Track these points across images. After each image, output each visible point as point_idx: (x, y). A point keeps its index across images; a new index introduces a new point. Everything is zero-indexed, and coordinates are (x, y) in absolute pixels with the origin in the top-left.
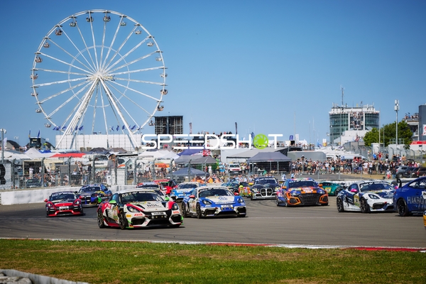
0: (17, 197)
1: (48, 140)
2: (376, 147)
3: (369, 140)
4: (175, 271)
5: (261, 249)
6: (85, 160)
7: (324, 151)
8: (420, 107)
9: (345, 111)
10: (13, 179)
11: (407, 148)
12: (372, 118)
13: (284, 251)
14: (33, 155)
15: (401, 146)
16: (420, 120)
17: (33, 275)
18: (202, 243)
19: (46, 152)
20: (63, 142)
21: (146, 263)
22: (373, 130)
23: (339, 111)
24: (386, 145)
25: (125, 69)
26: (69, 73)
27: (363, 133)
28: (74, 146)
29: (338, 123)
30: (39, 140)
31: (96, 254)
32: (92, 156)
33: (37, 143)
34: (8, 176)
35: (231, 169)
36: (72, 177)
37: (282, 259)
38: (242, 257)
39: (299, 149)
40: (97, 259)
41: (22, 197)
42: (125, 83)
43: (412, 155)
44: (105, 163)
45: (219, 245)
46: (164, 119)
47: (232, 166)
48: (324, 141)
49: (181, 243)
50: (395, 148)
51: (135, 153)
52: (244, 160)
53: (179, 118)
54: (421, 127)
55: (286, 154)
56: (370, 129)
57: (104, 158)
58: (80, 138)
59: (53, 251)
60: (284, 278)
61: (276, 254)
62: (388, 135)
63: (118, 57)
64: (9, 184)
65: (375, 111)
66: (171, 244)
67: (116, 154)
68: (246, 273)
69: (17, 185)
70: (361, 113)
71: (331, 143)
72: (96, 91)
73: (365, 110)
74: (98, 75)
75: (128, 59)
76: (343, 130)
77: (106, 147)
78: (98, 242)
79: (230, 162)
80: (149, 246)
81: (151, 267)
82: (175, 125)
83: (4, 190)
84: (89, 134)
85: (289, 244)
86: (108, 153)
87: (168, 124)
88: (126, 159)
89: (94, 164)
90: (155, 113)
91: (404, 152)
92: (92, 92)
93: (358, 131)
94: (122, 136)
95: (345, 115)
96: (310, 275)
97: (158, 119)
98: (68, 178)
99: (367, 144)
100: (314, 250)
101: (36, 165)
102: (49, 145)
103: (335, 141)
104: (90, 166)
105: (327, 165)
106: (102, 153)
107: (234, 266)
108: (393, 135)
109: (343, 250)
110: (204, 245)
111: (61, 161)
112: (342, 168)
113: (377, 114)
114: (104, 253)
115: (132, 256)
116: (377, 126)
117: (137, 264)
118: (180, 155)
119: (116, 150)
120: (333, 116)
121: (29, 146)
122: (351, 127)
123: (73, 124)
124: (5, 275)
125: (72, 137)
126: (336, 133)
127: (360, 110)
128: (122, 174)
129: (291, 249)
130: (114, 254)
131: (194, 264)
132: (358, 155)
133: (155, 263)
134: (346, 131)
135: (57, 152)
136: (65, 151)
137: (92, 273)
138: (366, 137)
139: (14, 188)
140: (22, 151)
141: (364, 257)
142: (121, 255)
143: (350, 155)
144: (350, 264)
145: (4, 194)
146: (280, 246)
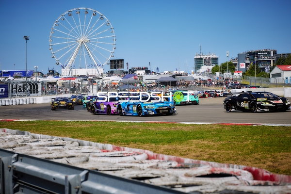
0: (44, 99)
1: (57, 71)
2: (218, 74)
3: (214, 71)
4: (134, 136)
5: (173, 124)
6: (76, 81)
7: (193, 76)
8: (238, 54)
9: (202, 57)
10: (43, 91)
11: (233, 74)
12: (215, 60)
13: (185, 125)
14: (51, 79)
15: (230, 73)
16: (238, 61)
17: (79, 140)
18: (143, 122)
19: (57, 77)
20: (65, 72)
21: (118, 132)
22: (216, 66)
23: (199, 57)
24: (223, 73)
25: (95, 37)
26: (68, 38)
27: (211, 67)
28: (70, 74)
29: (199, 62)
30: (53, 71)
31: (91, 128)
32: (80, 79)
33: (52, 73)
34: (40, 89)
35: (148, 85)
36: (71, 90)
37: (186, 129)
38: (165, 129)
39: (181, 75)
40: (92, 130)
41: (47, 99)
42: (95, 44)
43: (235, 77)
44: (87, 83)
45: (152, 123)
46: (115, 61)
47: (148, 84)
48: (192, 71)
49: (132, 122)
50: (227, 75)
51: (101, 77)
52: (154, 81)
53: (122, 61)
54: (239, 64)
55: (175, 78)
56: (214, 65)
57: (86, 80)
58: (73, 70)
59: (69, 127)
60: (190, 139)
61: (181, 127)
62: (223, 69)
63: (92, 31)
64: (40, 93)
65: (216, 57)
66: (127, 122)
67: (92, 78)
68: (170, 137)
69: (44, 93)
70: (210, 58)
71: (195, 72)
72: (81, 48)
73: (211, 56)
74: (82, 40)
75: (97, 32)
76: (201, 66)
77: (86, 75)
78: (90, 122)
79: (147, 82)
80: (117, 123)
81: (121, 134)
82: (120, 64)
83: (38, 96)
84: (78, 68)
85: (186, 122)
86: (88, 78)
87: (116, 64)
88: (97, 81)
89: (82, 83)
90: (110, 58)
91: (231, 77)
92: (79, 48)
93: (208, 66)
94: (94, 69)
95: (202, 59)
96: (203, 138)
97: (111, 61)
98: (68, 90)
99: (213, 73)
100: (200, 125)
101: (53, 84)
102: (58, 74)
103: (197, 71)
104: (79, 84)
105: (194, 83)
106: (85, 78)
107: (163, 133)
108: (226, 68)
109: (214, 125)
110: (144, 123)
111: (64, 82)
112: (202, 85)
113: (217, 58)
114: (95, 127)
115: (110, 128)
116: (217, 64)
117: (114, 133)
118: (123, 78)
119: (91, 76)
120: (196, 59)
121: (49, 75)
122: (205, 64)
123: (70, 63)
124: (63, 140)
125: (69, 70)
126: (198, 67)
127: (209, 56)
128: (95, 87)
129: (188, 125)
130: (100, 128)
131: (143, 132)
132: (209, 78)
133: (123, 132)
134: (202, 67)
135: (63, 77)
136: (66, 77)
137: (92, 137)
138: (213, 69)
139: (42, 95)
140: (45, 77)
141: (227, 128)
142: (104, 128)
143: (206, 78)
144: (221, 132)
145: (38, 98)
146: (182, 123)
